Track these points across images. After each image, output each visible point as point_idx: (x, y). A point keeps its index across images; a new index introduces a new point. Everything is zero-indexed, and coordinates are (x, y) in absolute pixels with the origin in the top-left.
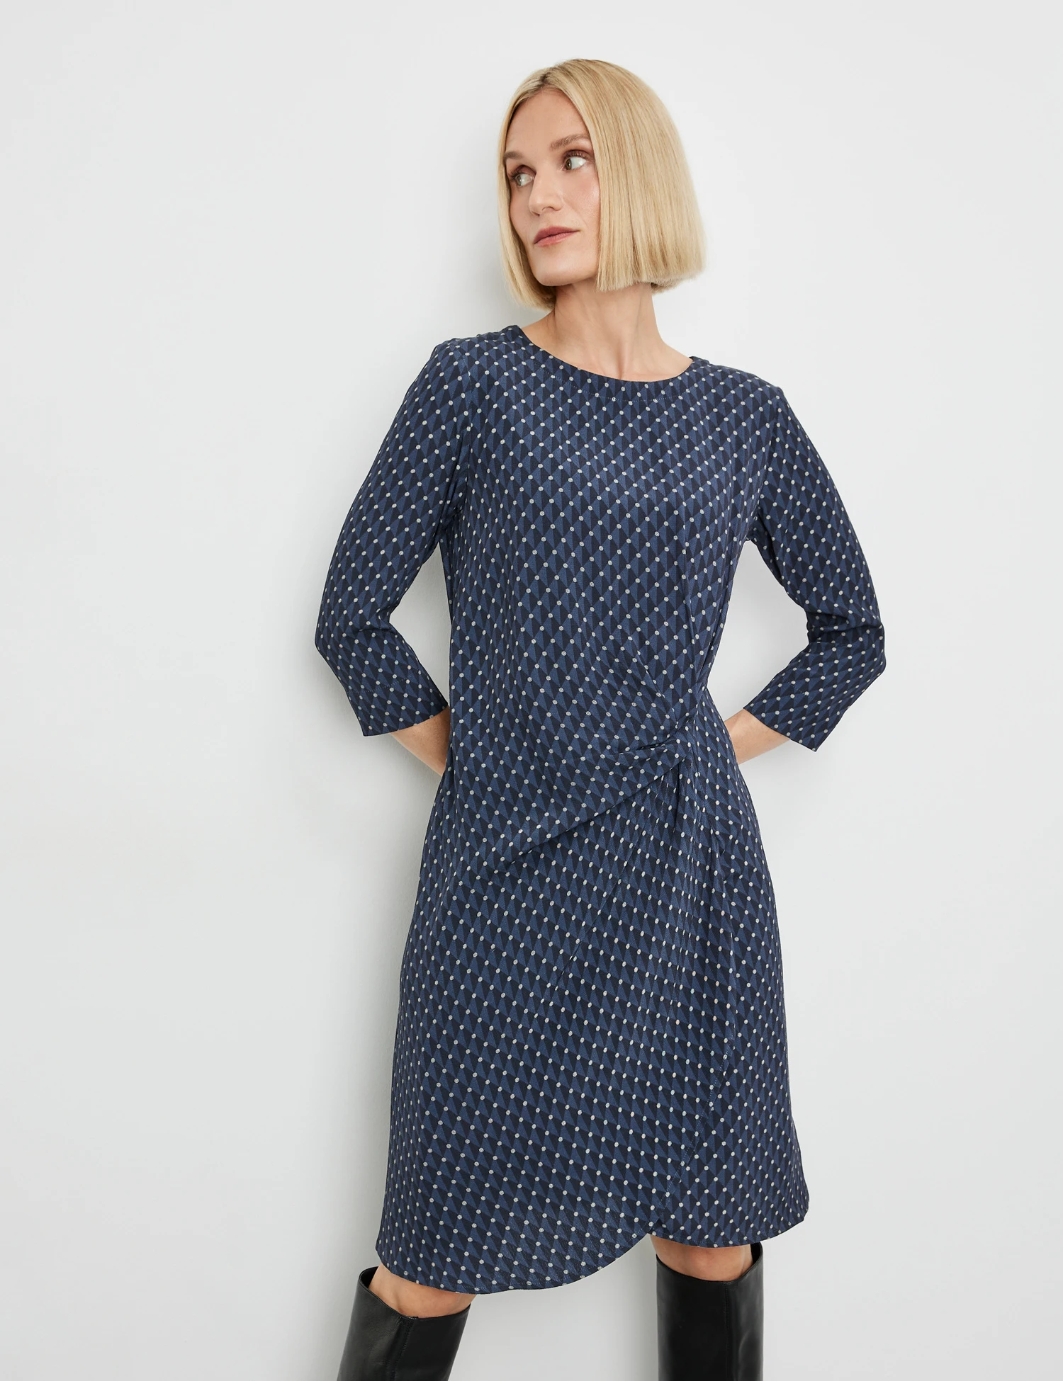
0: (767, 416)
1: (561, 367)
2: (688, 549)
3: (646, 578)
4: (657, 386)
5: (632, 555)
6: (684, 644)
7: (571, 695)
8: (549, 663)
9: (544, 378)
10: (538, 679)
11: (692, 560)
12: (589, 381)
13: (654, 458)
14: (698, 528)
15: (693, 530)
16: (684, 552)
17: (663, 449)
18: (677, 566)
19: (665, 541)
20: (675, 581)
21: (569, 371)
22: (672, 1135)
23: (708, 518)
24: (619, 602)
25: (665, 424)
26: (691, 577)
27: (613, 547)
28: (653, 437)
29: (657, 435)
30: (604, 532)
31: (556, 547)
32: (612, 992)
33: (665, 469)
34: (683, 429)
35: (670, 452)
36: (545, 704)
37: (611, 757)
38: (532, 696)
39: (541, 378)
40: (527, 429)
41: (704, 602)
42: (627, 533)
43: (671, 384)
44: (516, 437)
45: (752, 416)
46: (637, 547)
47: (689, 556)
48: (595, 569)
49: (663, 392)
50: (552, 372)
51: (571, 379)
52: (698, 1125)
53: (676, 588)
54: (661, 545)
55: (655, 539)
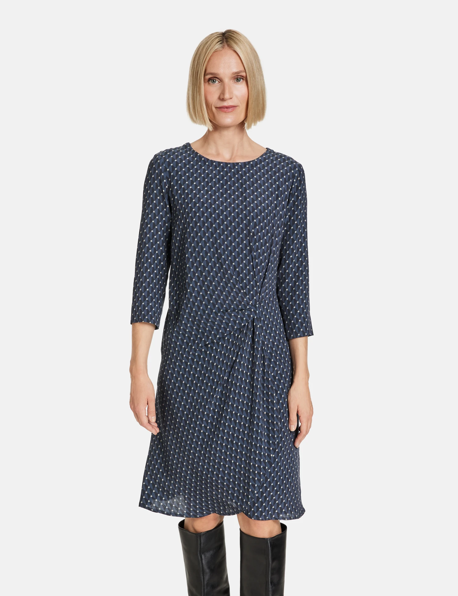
0: (291, 177)
1: (203, 159)
2: (253, 233)
3: (236, 243)
4: (245, 164)
5: (231, 234)
6: (251, 271)
7: (207, 290)
8: (199, 278)
9: (196, 164)
10: (195, 285)
11: (255, 237)
12: (214, 164)
13: (242, 193)
14: (257, 224)
15: (255, 225)
16: (251, 234)
17: (246, 190)
18: (249, 239)
19: (244, 229)
20: (248, 245)
21: (206, 161)
22: (257, 469)
23: (262, 220)
24: (226, 253)
25: (247, 179)
26: (255, 243)
27: (223, 231)
28: (242, 184)
29: (244, 184)
30: (219, 225)
31: (200, 232)
32: (232, 410)
33: (245, 198)
34: (254, 182)
35: (248, 191)
36: (197, 295)
37: (222, 314)
38: (192, 291)
39: (195, 164)
40: (188, 186)
41: (261, 253)
42: (229, 225)
43: (251, 163)
44: (184, 190)
45: (285, 177)
46: (233, 231)
47: (254, 235)
48: (216, 240)
49: (247, 166)
50: (199, 161)
51: (207, 164)
52: (267, 464)
53: (248, 248)
54: (242, 230)
55: (240, 228)
